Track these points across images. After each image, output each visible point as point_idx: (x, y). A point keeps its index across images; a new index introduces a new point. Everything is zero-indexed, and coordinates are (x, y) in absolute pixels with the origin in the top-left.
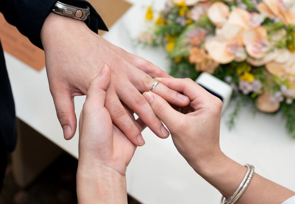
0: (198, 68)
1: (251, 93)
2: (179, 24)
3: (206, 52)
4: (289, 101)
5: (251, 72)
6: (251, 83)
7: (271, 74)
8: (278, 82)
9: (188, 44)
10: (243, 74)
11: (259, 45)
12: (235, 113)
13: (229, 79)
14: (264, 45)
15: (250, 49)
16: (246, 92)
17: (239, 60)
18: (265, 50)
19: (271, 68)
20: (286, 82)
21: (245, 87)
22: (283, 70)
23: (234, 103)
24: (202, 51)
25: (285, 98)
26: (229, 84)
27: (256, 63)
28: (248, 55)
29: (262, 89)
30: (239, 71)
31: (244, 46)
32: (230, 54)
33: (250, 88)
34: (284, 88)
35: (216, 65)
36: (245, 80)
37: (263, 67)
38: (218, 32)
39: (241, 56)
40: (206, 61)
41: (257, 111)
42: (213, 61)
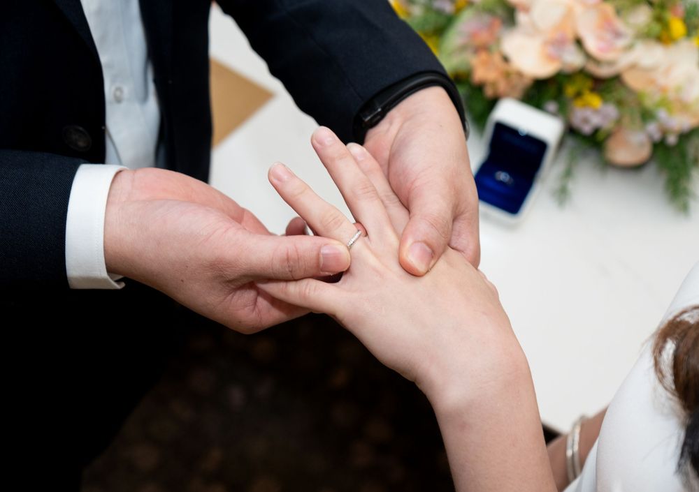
0: (489, 92)
1: (596, 131)
2: (439, 12)
3: (506, 59)
4: (672, 140)
5: (593, 90)
6: (596, 111)
7: (631, 91)
8: (648, 103)
9: (463, 48)
10: (579, 95)
11: (608, 36)
12: (568, 174)
13: (552, 106)
14: (618, 35)
15: (592, 45)
16: (587, 129)
17: (568, 70)
18: (621, 43)
19: (631, 80)
20: (664, 103)
21: (586, 121)
22: (652, 82)
23: (565, 153)
24: (497, 59)
25: (665, 133)
26: (554, 114)
27: (604, 72)
28: (589, 56)
29: (619, 122)
30: (570, 90)
31: (579, 42)
32: (551, 58)
33: (596, 120)
34: (662, 114)
35: (527, 82)
36: (586, 106)
37: (617, 79)
38: (522, 18)
39: (573, 59)
40: (507, 75)
41: (607, 165)
42: (520, 75)
